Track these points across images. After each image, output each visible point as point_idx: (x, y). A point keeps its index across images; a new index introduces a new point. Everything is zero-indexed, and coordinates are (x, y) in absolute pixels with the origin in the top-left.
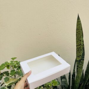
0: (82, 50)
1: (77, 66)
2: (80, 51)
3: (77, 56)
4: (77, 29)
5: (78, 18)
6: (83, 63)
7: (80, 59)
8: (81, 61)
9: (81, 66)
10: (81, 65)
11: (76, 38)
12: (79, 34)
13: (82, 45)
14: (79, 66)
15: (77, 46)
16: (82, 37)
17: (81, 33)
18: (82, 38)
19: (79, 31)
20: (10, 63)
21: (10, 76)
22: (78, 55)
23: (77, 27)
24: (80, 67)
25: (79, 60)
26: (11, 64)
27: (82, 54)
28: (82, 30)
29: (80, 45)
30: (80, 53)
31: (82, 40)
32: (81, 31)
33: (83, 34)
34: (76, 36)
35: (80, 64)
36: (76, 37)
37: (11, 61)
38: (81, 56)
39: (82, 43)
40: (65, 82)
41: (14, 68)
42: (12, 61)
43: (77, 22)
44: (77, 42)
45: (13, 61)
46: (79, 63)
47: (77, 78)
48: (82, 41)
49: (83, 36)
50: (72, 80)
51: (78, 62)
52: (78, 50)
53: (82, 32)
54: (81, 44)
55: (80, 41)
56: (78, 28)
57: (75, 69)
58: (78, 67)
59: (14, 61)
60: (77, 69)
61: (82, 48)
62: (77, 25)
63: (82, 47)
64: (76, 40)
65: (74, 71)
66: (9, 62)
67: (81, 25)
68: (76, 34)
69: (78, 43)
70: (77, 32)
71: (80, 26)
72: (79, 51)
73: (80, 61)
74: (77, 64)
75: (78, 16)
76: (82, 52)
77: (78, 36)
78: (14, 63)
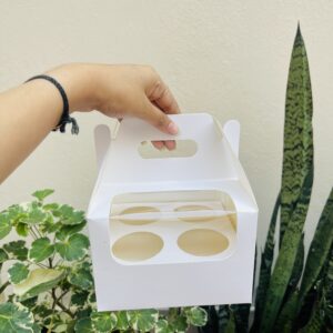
0: (305, 166)
1: (284, 224)
2: (296, 170)
3: (286, 189)
4: (290, 87)
5: (299, 42)
6: (303, 213)
7: (295, 198)
8: (299, 205)
9: (297, 223)
10: (297, 219)
11: (286, 122)
12: (297, 104)
13: (306, 146)
14: (290, 224)
15: (285, 150)
16: (306, 116)
17: (305, 99)
18: (306, 122)
19: (298, 94)
20: (30, 210)
21: (32, 260)
22: (287, 184)
23: (290, 76)
24: (291, 229)
25: (289, 203)
26: (31, 214)
27: (302, 179)
28: (309, 88)
29: (296, 147)
30: (297, 176)
31: (305, 127)
32: (306, 93)
33: (311, 104)
34: (287, 111)
35: (296, 215)
36: (286, 116)
37: (34, 205)
38: (298, 186)
39: (306, 139)
41: (44, 231)
42: (38, 201)
43: (294, 57)
44: (287, 135)
45: (40, 204)
46: (290, 213)
47: (280, 268)
48: (305, 133)
49: (310, 112)
50: (261, 273)
51: (287, 209)
52: (288, 164)
53: (311, 98)
54: (301, 144)
55: (301, 130)
56: (295, 82)
57: (273, 232)
58: (284, 228)
59: (44, 204)
60: (282, 233)
61: (304, 160)
62: (292, 70)
63: (304, 154)
64: (286, 126)
65: (270, 237)
66: (26, 206)
67: (307, 70)
68: (287, 106)
69: (292, 138)
70: (288, 98)
71: (304, 73)
72: (292, 169)
73: (294, 204)
74: (282, 216)
75: (299, 34)
76: (304, 173)
77: (293, 113)
78: (43, 211)
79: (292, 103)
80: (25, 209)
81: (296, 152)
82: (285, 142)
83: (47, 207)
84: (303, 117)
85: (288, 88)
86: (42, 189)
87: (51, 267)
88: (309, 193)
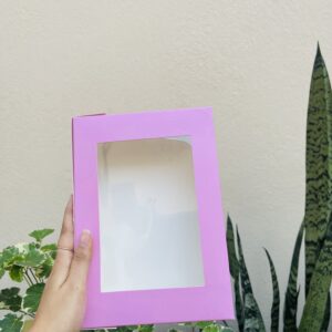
1: (308, 265)
2: (321, 203)
3: (310, 224)
4: (312, 111)
5: (319, 63)
7: (321, 234)
8: (327, 243)
9: (326, 264)
10: (326, 259)
11: (308, 149)
12: (319, 130)
13: (331, 175)
14: (318, 264)
15: (308, 180)
17: (329, 123)
18: (330, 148)
19: (321, 118)
20: (26, 252)
21: (26, 310)
22: (312, 219)
23: (311, 100)
24: (320, 271)
25: (315, 240)
26: (27, 257)
27: (329, 213)
29: (320, 177)
30: (323, 210)
31: (330, 155)
32: (329, 117)
34: (308, 137)
35: (323, 255)
36: (308, 143)
37: (31, 247)
38: (324, 221)
41: (41, 275)
42: (36, 242)
43: (314, 79)
44: (309, 163)
45: (38, 246)
46: (317, 252)
47: (309, 317)
51: (313, 247)
52: (312, 196)
54: (326, 174)
55: (325, 158)
56: (316, 105)
57: (296, 275)
58: (310, 270)
59: (43, 245)
60: (308, 276)
62: (312, 93)
63: (330, 185)
64: (307, 154)
65: (292, 281)
66: (22, 248)
67: (330, 92)
68: (308, 132)
69: (315, 167)
70: (310, 124)
71: (326, 96)
72: (317, 201)
73: (321, 241)
74: (307, 256)
75: (319, 54)
76: (330, 206)
77: (315, 140)
78: (41, 252)
79: (314, 128)
80: (21, 251)
81: (320, 182)
82: (308, 172)
83: (46, 248)
84: (327, 143)
85: (309, 113)
86: (41, 229)
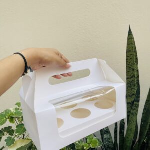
0: (136, 85)
2: (132, 87)
4: (128, 52)
5: (130, 33)
6: (137, 106)
7: (133, 100)
8: (135, 103)
9: (135, 111)
10: (135, 109)
11: (127, 67)
12: (131, 59)
13: (136, 77)
14: (132, 111)
15: (127, 79)
16: (136, 64)
17: (135, 57)
18: (135, 66)
19: (132, 55)
21: (17, 135)
22: (129, 94)
23: (127, 48)
24: (133, 114)
25: (131, 102)
27: (136, 91)
28: (136, 52)
29: (132, 77)
30: (133, 90)
32: (135, 54)
33: (137, 59)
34: (127, 62)
36: (127, 64)
38: (134, 94)
39: (136, 74)
40: (109, 139)
42: (18, 108)
43: (129, 39)
44: (128, 72)
46: (132, 107)
47: (129, 132)
48: (136, 71)
49: (137, 62)
50: (120, 136)
51: (130, 105)
52: (129, 85)
53: (137, 56)
54: (134, 76)
55: (134, 70)
56: (130, 50)
58: (129, 114)
60: (128, 117)
61: (136, 83)
62: (128, 45)
63: (136, 80)
67: (135, 44)
68: (127, 60)
69: (130, 74)
70: (127, 57)
71: (133, 46)
73: (133, 103)
74: (128, 108)
75: (130, 30)
76: (136, 89)
77: (130, 63)
79: (129, 58)
80: (12, 111)
81: (132, 79)
82: (127, 75)
84: (134, 64)
85: (127, 52)
87: (24, 138)
88: (139, 97)
